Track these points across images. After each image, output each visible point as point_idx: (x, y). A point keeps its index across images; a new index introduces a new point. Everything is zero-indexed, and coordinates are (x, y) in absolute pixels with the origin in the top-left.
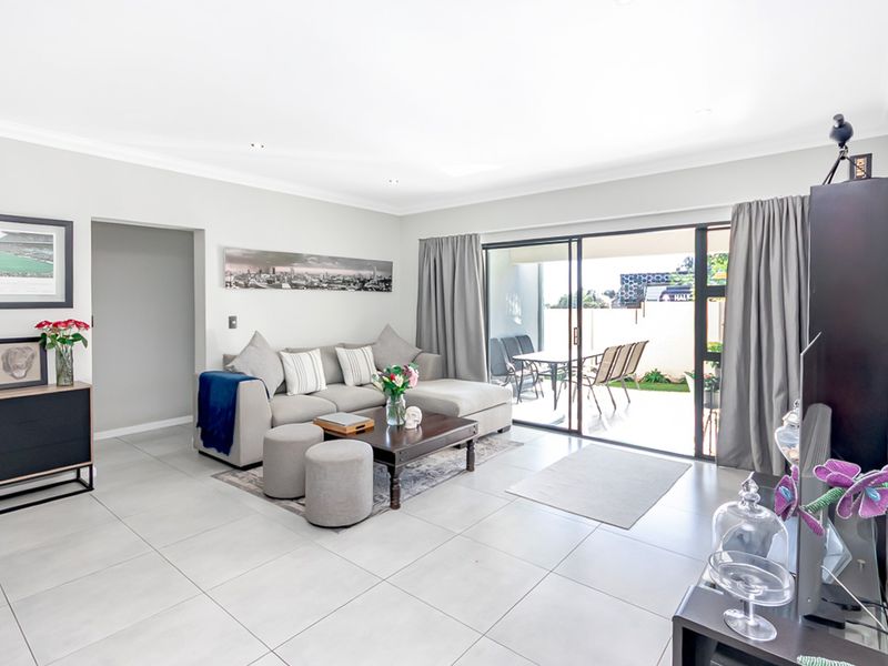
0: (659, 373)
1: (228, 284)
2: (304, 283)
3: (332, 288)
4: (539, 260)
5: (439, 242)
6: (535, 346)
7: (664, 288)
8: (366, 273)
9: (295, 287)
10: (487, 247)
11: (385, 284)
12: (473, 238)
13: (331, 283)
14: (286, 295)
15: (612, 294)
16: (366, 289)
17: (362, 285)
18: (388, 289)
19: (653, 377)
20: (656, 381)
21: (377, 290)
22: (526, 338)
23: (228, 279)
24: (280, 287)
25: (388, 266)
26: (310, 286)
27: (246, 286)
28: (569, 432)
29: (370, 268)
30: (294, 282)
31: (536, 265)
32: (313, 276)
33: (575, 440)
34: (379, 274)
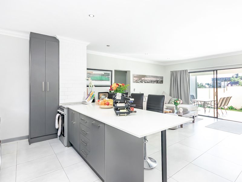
0: (232, 107)
1: (134, 82)
2: (146, 81)
3: (151, 83)
4: (196, 75)
5: (176, 72)
6: (195, 98)
7: (229, 82)
8: (158, 79)
9: (145, 82)
10: (189, 73)
11: (162, 82)
12: (186, 71)
13: (152, 82)
14: (144, 84)
15: (208, 84)
16: (158, 83)
17: (157, 82)
18: (162, 83)
19: (231, 108)
20: (232, 109)
21: (160, 83)
22: (193, 96)
23: (135, 81)
24: (142, 82)
25: (162, 78)
26: (148, 82)
27: (137, 82)
28: (214, 117)
29: (159, 78)
30: (145, 81)
31: (195, 76)
32: (148, 80)
33: (216, 119)
34: (161, 79)
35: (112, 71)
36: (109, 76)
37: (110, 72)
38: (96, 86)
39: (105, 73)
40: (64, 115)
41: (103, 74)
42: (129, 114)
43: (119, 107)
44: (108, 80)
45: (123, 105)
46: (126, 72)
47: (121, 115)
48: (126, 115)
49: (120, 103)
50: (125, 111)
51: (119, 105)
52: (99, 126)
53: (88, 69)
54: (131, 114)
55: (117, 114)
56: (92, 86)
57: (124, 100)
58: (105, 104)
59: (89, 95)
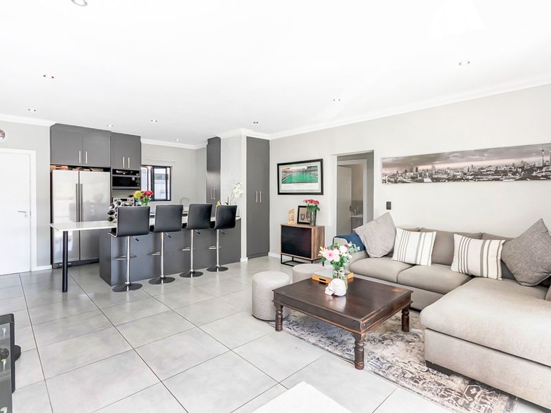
1: (384, 181)
2: (445, 176)
9: (437, 180)
13: (478, 175)
14: (428, 187)
16: (534, 178)
17: (527, 173)
23: (386, 177)
24: (422, 181)
26: (454, 179)
27: (396, 182)
30: (435, 176)
32: (455, 170)
35: (321, 161)
36: (316, 173)
37: (319, 165)
41: (306, 168)
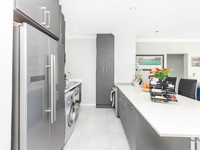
1: (193, 66)
23: (194, 64)
27: (198, 66)
35: (163, 56)
36: (160, 61)
37: (162, 57)
38: (143, 70)
39: (155, 58)
40: (115, 92)
41: (154, 58)
42: (167, 102)
43: (155, 93)
44: (160, 64)
45: (159, 91)
46: (182, 55)
47: (156, 101)
48: (163, 103)
49: (155, 88)
50: (162, 97)
51: (154, 90)
52: (132, 108)
53: (137, 55)
54: (170, 102)
55: (152, 99)
56: (140, 70)
57: (161, 86)
58: (147, 87)
59: (136, 78)
